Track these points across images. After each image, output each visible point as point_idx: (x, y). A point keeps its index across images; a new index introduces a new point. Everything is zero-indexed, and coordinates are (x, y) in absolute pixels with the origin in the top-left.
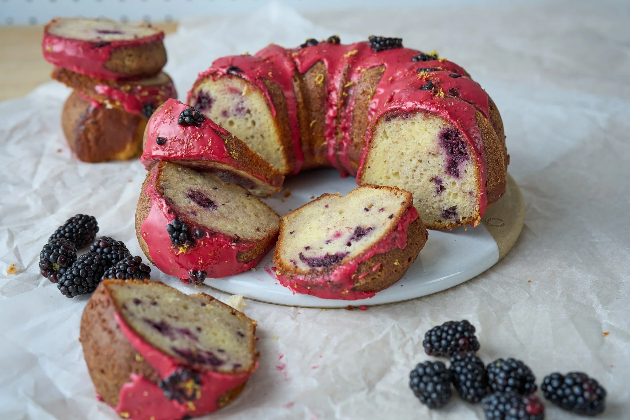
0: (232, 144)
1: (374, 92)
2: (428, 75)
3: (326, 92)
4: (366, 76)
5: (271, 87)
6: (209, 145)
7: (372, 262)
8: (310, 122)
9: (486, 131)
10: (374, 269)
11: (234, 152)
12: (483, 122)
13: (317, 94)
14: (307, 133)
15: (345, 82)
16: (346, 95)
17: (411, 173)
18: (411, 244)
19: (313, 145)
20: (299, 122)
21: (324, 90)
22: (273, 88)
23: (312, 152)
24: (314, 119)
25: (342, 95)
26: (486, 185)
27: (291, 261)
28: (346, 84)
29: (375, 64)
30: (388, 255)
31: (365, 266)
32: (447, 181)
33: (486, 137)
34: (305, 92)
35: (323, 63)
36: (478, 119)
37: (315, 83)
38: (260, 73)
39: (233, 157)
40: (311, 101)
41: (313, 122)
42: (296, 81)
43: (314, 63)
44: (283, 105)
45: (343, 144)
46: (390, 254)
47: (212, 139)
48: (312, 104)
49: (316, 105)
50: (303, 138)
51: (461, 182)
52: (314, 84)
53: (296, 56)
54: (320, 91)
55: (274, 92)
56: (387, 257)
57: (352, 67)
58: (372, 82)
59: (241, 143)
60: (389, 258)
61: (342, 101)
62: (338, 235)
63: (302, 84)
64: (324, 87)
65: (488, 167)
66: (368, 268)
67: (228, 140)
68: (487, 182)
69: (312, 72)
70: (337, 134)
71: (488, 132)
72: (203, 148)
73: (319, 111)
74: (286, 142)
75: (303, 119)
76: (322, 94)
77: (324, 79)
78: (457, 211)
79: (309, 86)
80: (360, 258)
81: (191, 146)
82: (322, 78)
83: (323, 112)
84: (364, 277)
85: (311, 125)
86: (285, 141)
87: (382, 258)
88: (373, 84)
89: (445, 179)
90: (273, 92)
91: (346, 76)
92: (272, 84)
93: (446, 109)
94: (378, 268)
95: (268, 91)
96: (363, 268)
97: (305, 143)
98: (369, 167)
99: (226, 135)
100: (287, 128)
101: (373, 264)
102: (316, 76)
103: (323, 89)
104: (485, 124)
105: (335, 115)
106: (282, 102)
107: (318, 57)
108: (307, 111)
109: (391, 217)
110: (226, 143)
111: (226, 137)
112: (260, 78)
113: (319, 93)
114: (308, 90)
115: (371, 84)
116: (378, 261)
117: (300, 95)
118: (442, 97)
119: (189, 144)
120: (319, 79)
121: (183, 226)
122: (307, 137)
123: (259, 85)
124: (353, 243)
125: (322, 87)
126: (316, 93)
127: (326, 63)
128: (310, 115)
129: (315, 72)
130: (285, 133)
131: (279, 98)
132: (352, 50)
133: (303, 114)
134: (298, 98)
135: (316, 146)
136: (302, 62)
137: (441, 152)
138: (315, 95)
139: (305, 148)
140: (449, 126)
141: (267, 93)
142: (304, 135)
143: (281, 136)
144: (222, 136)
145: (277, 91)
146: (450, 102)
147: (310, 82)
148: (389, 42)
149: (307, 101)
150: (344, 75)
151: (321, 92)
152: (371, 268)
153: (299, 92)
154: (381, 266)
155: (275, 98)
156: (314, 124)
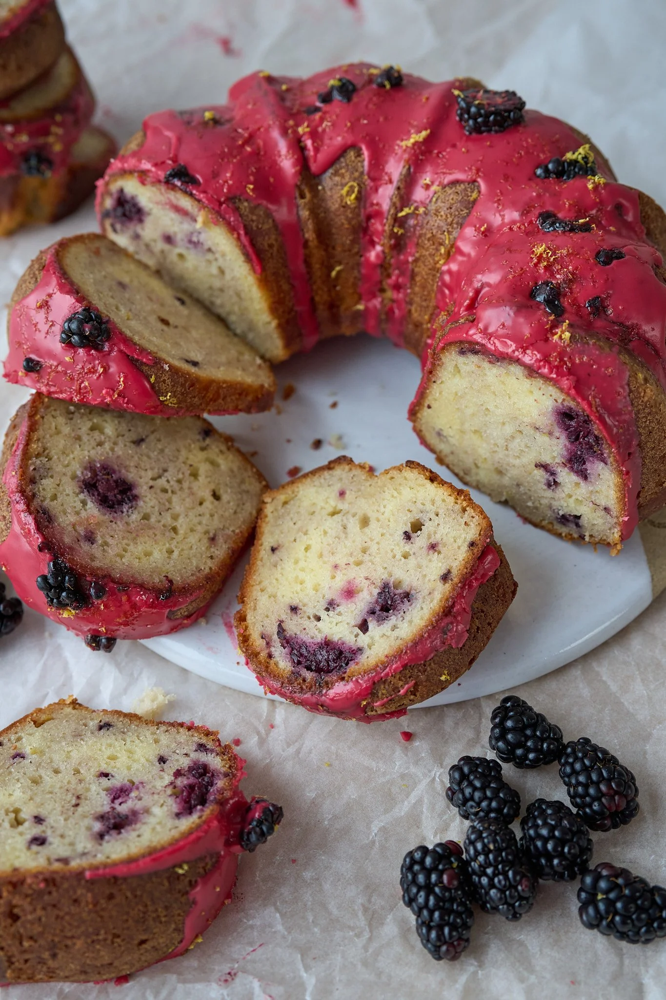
0: (164, 381)
1: (451, 243)
2: (551, 256)
3: (362, 217)
4: (439, 204)
5: (250, 216)
6: (121, 388)
7: (400, 679)
8: (332, 269)
9: (647, 411)
10: (402, 691)
11: (168, 397)
12: (642, 394)
13: (344, 221)
14: (326, 289)
15: (398, 204)
16: (401, 231)
17: (501, 442)
18: (478, 628)
19: (338, 307)
20: (308, 273)
21: (359, 215)
22: (254, 218)
23: (335, 319)
24: (340, 263)
25: (392, 230)
26: (638, 496)
27: (262, 638)
28: (402, 210)
29: (460, 176)
30: (430, 665)
31: (387, 687)
32: (566, 477)
33: (646, 422)
34: (322, 215)
35: (359, 154)
36: (633, 389)
37: (342, 201)
38: (230, 187)
39: (168, 405)
40: (334, 231)
41: (338, 268)
42: (302, 196)
43: (343, 151)
44: (275, 249)
45: (393, 312)
46: (434, 661)
47: (125, 377)
48: (335, 236)
49: (343, 238)
50: (317, 299)
51: (591, 488)
52: (339, 200)
53: (304, 134)
54: (350, 215)
55: (257, 227)
56: (429, 669)
57: (415, 172)
58: (449, 220)
59: (182, 376)
60: (432, 669)
61: (393, 242)
62: (350, 593)
63: (315, 201)
64: (358, 207)
65: (645, 470)
66: (390, 689)
67: (156, 375)
68: (639, 492)
69: (336, 173)
70: (382, 290)
71: (649, 414)
72: (107, 393)
73: (350, 250)
74: (284, 312)
75: (317, 266)
76: (354, 222)
77: (359, 192)
78: (581, 522)
79: (329, 203)
80: (378, 673)
81: (85, 387)
82: (356, 190)
83: (357, 253)
84: (383, 705)
85: (334, 274)
86: (281, 310)
87: (419, 671)
88: (451, 224)
89: (562, 473)
90: (255, 228)
91: (403, 191)
92: (252, 210)
93: (570, 372)
94: (409, 688)
95: (245, 227)
96: (382, 691)
97: (321, 307)
98: (429, 407)
99: (153, 367)
100: (286, 287)
101: (401, 683)
102: (343, 185)
103: (356, 211)
104: (646, 399)
105: (379, 262)
106: (274, 242)
107: (350, 139)
108: (326, 250)
109: (445, 577)
110: (152, 382)
111: (153, 370)
112: (228, 199)
113: (349, 221)
114: (327, 211)
115: (447, 225)
116: (410, 677)
117: (310, 225)
118: (567, 342)
119: (82, 382)
120: (349, 193)
121: (67, 578)
122: (326, 297)
123: (227, 216)
124: (372, 624)
125: (355, 208)
126: (343, 219)
127: (366, 153)
128: (330, 256)
129: (343, 176)
130: (282, 295)
131: (266, 238)
132: (419, 132)
133: (317, 255)
134: (305, 230)
135: (343, 308)
136: (317, 150)
137: (557, 434)
138: (341, 221)
139: (322, 313)
140: (572, 404)
141: (242, 232)
142: (320, 292)
143: (274, 303)
144: (145, 368)
145: (263, 223)
146: (581, 353)
147: (331, 196)
148: (494, 119)
149: (324, 232)
150: (398, 188)
151: (353, 218)
152: (396, 689)
153: (309, 219)
154: (416, 685)
155: (259, 239)
156: (339, 272)
